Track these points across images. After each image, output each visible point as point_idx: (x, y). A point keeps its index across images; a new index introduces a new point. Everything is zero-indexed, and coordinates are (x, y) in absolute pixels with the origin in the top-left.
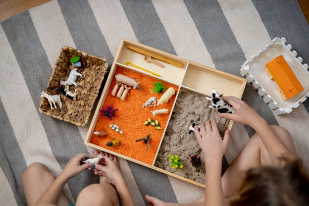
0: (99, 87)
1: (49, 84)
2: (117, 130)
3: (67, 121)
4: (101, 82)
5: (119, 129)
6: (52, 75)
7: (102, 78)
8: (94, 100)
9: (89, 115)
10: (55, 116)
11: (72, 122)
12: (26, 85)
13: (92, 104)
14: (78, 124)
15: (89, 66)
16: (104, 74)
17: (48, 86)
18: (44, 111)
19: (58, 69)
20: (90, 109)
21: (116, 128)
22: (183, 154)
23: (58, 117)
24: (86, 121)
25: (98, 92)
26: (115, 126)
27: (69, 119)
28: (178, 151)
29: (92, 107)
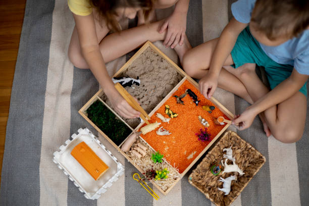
0: (205, 159)
1: (249, 180)
2: (203, 120)
3: (243, 140)
4: (201, 163)
5: (201, 121)
6: (244, 188)
7: (199, 166)
8: (213, 150)
9: (222, 138)
10: (253, 149)
11: (239, 138)
12: (272, 196)
13: (216, 146)
14: (235, 134)
15: (207, 186)
16: (196, 169)
17: (251, 179)
18: (262, 157)
19: (236, 192)
20: (219, 143)
21: (204, 122)
22: (158, 77)
23: (250, 146)
24: (226, 134)
25: (207, 156)
26: (204, 124)
27: (241, 143)
28: (161, 81)
29: (217, 144)
